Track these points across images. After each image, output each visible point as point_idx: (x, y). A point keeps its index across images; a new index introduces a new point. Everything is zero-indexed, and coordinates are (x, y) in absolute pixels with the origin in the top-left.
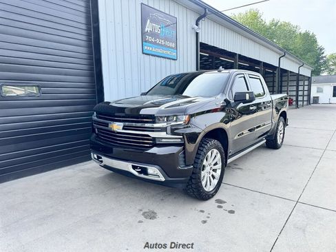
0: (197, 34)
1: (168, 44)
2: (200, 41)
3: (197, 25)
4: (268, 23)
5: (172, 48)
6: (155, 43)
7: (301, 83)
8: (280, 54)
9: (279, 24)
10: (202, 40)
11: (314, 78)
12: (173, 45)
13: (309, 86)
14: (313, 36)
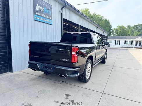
0: (62, 14)
1: (47, 17)
2: (63, 17)
3: (62, 10)
4: (92, 14)
5: (49, 19)
6: (41, 16)
7: (104, 39)
8: (96, 27)
9: (96, 15)
10: (64, 17)
11: (108, 37)
12: (50, 18)
13: (107, 40)
14: (108, 21)
